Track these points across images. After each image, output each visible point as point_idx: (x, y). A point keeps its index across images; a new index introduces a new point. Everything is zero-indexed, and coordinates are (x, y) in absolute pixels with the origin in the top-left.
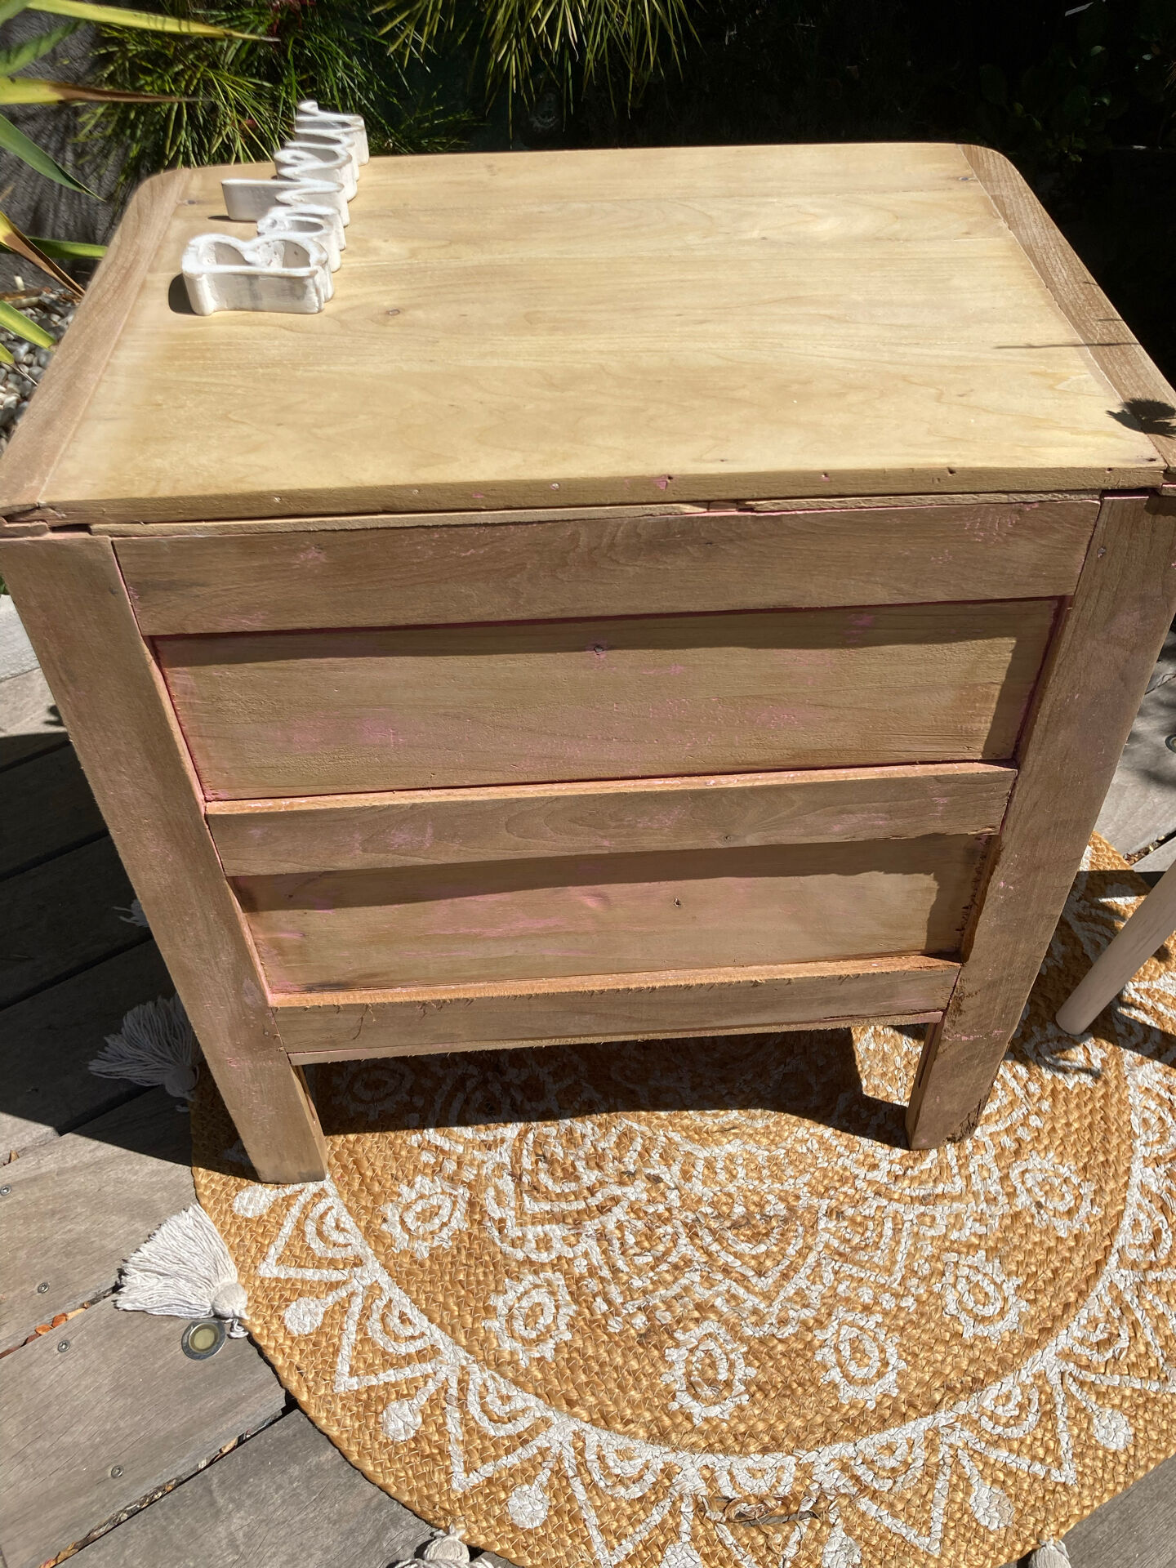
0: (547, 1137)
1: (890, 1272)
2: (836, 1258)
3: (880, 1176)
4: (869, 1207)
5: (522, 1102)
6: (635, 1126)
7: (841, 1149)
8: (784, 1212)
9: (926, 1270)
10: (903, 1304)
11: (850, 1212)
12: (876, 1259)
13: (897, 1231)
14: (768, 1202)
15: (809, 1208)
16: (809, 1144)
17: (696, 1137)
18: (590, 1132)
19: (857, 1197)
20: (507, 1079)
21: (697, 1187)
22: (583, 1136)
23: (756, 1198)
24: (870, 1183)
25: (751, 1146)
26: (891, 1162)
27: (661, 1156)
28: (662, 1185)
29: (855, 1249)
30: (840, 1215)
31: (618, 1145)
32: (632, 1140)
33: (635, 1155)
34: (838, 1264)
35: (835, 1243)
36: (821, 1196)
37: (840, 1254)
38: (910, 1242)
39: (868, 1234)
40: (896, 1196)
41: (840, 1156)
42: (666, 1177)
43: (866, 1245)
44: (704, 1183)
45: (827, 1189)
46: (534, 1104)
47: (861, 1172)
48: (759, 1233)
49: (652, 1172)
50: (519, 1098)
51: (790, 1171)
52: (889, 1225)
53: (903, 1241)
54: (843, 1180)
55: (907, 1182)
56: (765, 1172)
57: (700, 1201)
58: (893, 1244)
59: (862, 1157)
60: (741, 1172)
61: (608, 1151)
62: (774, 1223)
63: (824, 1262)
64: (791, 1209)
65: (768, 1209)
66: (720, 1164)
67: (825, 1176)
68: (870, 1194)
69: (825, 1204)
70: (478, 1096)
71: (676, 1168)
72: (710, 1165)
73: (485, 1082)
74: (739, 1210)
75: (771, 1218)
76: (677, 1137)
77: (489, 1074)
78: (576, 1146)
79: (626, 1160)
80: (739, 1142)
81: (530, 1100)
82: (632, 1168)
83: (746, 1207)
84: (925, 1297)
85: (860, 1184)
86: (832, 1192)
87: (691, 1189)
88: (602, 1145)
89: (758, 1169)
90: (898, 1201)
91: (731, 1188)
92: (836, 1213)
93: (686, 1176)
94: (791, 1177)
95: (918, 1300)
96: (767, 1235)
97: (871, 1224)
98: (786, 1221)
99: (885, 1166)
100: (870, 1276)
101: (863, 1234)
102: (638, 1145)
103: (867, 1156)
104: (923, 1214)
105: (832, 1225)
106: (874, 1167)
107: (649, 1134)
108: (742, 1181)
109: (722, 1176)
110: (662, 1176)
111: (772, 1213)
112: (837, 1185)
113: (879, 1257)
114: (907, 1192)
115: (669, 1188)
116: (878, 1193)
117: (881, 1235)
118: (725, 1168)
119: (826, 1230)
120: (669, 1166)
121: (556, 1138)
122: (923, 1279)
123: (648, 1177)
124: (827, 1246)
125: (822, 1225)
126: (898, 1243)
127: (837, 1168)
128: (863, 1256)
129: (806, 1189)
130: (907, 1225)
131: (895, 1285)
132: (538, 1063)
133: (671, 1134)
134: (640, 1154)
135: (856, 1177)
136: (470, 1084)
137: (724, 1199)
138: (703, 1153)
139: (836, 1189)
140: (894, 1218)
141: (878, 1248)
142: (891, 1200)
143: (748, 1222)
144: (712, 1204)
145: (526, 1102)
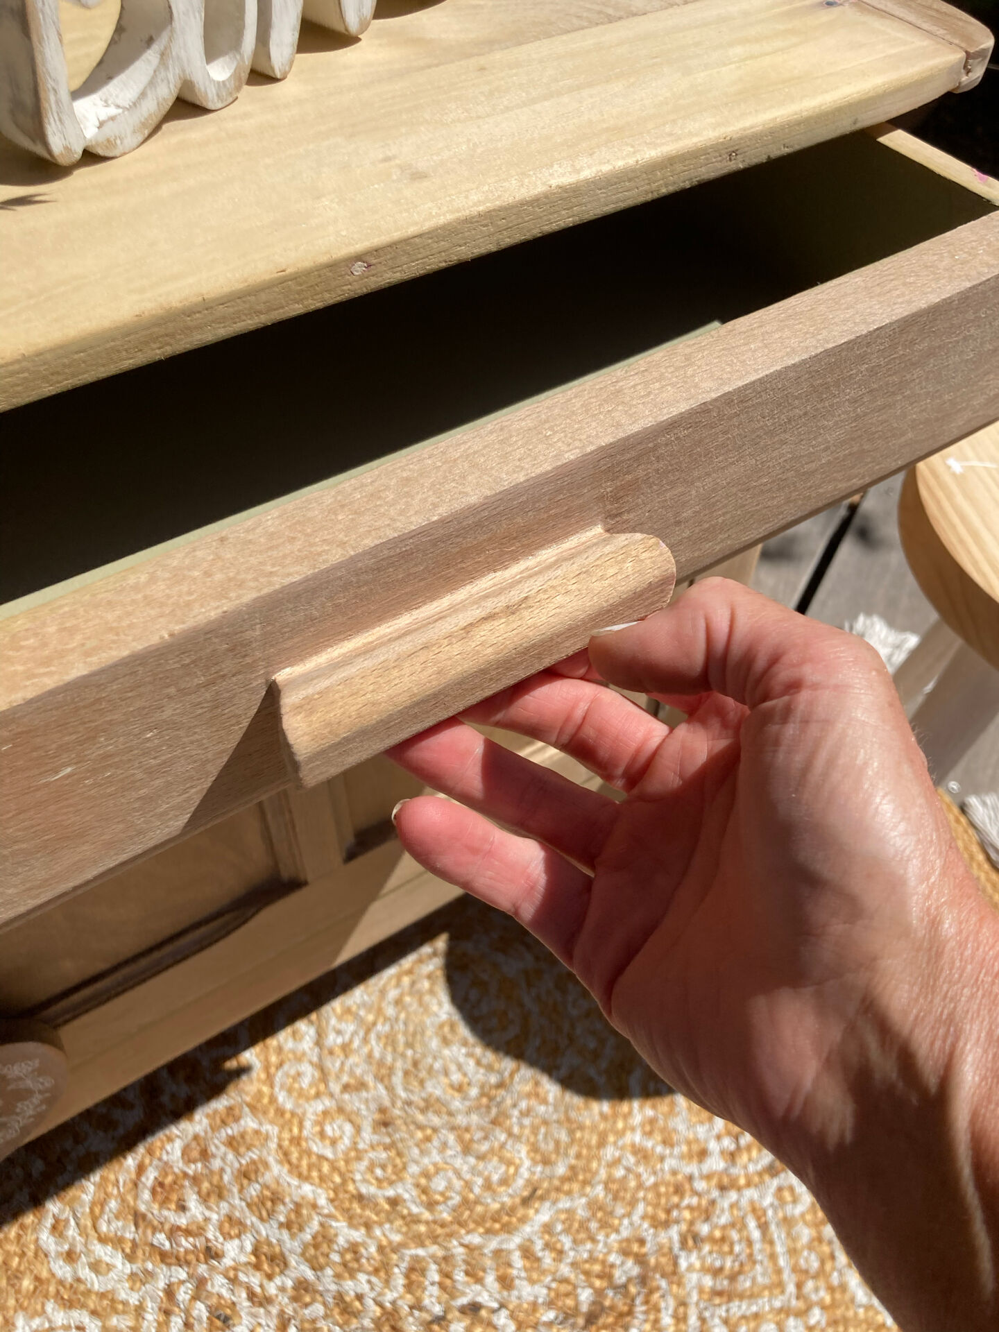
0: (314, 1321)
1: (780, 1286)
2: (717, 1301)
3: (716, 1163)
4: (723, 1210)
5: (261, 1286)
6: (421, 1252)
7: (659, 1149)
8: (636, 1271)
9: (815, 1265)
10: (812, 1321)
11: (704, 1229)
12: (760, 1279)
13: (764, 1227)
14: (612, 1266)
15: (660, 1249)
16: (624, 1162)
17: (497, 1226)
18: (366, 1287)
19: (704, 1202)
20: (227, 1262)
21: (526, 1291)
22: (360, 1297)
23: (597, 1268)
24: (708, 1177)
25: (564, 1203)
26: (719, 1138)
27: (467, 1273)
28: (483, 1313)
29: (733, 1278)
30: (697, 1239)
31: (410, 1287)
32: (423, 1272)
33: (435, 1290)
34: (724, 1308)
35: (708, 1282)
36: (666, 1224)
37: (720, 1294)
38: (783, 1236)
39: (737, 1248)
40: (742, 1181)
41: (662, 1159)
42: (484, 1298)
43: (742, 1265)
44: (532, 1282)
45: (668, 1212)
46: (278, 1281)
47: (692, 1168)
48: (621, 1315)
49: (463, 1301)
50: (255, 1280)
51: (620, 1210)
52: (752, 1224)
53: (775, 1236)
54: (678, 1190)
55: (745, 1157)
56: (593, 1225)
57: (534, 1306)
58: (767, 1247)
59: (684, 1148)
60: (566, 1242)
61: (400, 1302)
62: (633, 1290)
63: (707, 1314)
64: (641, 1260)
65: (619, 1277)
66: (538, 1245)
67: (658, 1195)
68: (715, 1194)
69: (674, 1233)
70: (200, 1310)
71: (490, 1279)
72: (527, 1252)
73: (201, 1283)
74: (585, 1296)
75: (625, 1286)
76: (475, 1239)
77: (202, 1269)
78: (356, 1314)
79: (427, 1302)
80: (547, 1204)
81: (270, 1277)
82: (438, 1310)
83: (591, 1286)
84: (828, 1299)
85: (700, 1185)
86: (675, 1213)
87: (519, 1298)
88: (389, 1296)
89: (583, 1226)
90: (748, 1185)
91: (565, 1270)
92: (691, 1240)
93: (506, 1282)
94: (624, 1216)
95: (824, 1308)
96: (630, 1313)
97: (734, 1235)
98: (643, 1280)
99: (713, 1146)
100: (763, 1304)
101: (731, 1252)
102: (434, 1275)
103: (689, 1143)
104: (780, 1189)
105: (694, 1258)
106: (703, 1154)
107: (440, 1253)
108: (572, 1254)
109: (548, 1259)
110: (479, 1299)
111: (624, 1279)
112: (675, 1199)
113: (760, 1274)
114: (751, 1168)
115: (494, 1311)
116: (723, 1188)
117: (750, 1243)
118: (547, 1246)
119: (690, 1268)
120: (479, 1281)
121: (326, 1317)
122: (815, 1277)
123: (463, 1310)
124: (701, 1291)
125: (683, 1264)
126: (771, 1243)
127: (668, 1177)
128: (745, 1283)
129: (646, 1225)
130: (770, 1213)
131: (794, 1302)
132: (261, 1219)
133: (468, 1239)
134: (442, 1286)
135: (690, 1178)
136: (183, 1295)
137: (564, 1288)
138: (514, 1242)
139: (677, 1206)
140: (754, 1210)
141: (754, 1262)
142: (739, 1189)
143: (603, 1309)
144: (550, 1304)
145: (265, 1282)
